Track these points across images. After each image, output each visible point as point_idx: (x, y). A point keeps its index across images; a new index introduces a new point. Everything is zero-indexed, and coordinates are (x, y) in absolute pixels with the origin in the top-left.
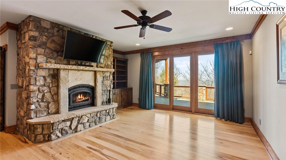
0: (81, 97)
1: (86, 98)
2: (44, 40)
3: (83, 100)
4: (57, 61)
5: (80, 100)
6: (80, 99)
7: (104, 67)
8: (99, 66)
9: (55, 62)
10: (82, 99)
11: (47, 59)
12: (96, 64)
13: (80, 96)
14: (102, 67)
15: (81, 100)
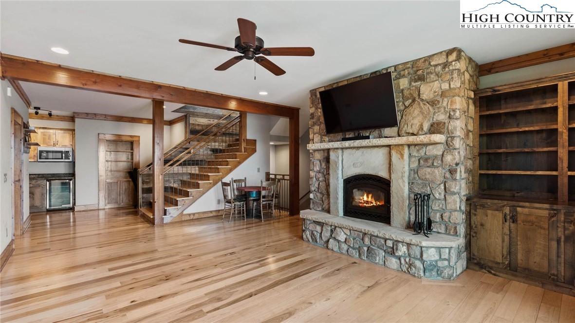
0: (370, 199)
1: (378, 203)
2: (319, 114)
3: (372, 205)
4: (331, 137)
5: (366, 204)
6: (368, 202)
7: (418, 133)
8: (403, 132)
9: (329, 140)
10: (372, 203)
11: (321, 138)
12: (395, 129)
13: (368, 197)
14: (413, 134)
15: (369, 205)
